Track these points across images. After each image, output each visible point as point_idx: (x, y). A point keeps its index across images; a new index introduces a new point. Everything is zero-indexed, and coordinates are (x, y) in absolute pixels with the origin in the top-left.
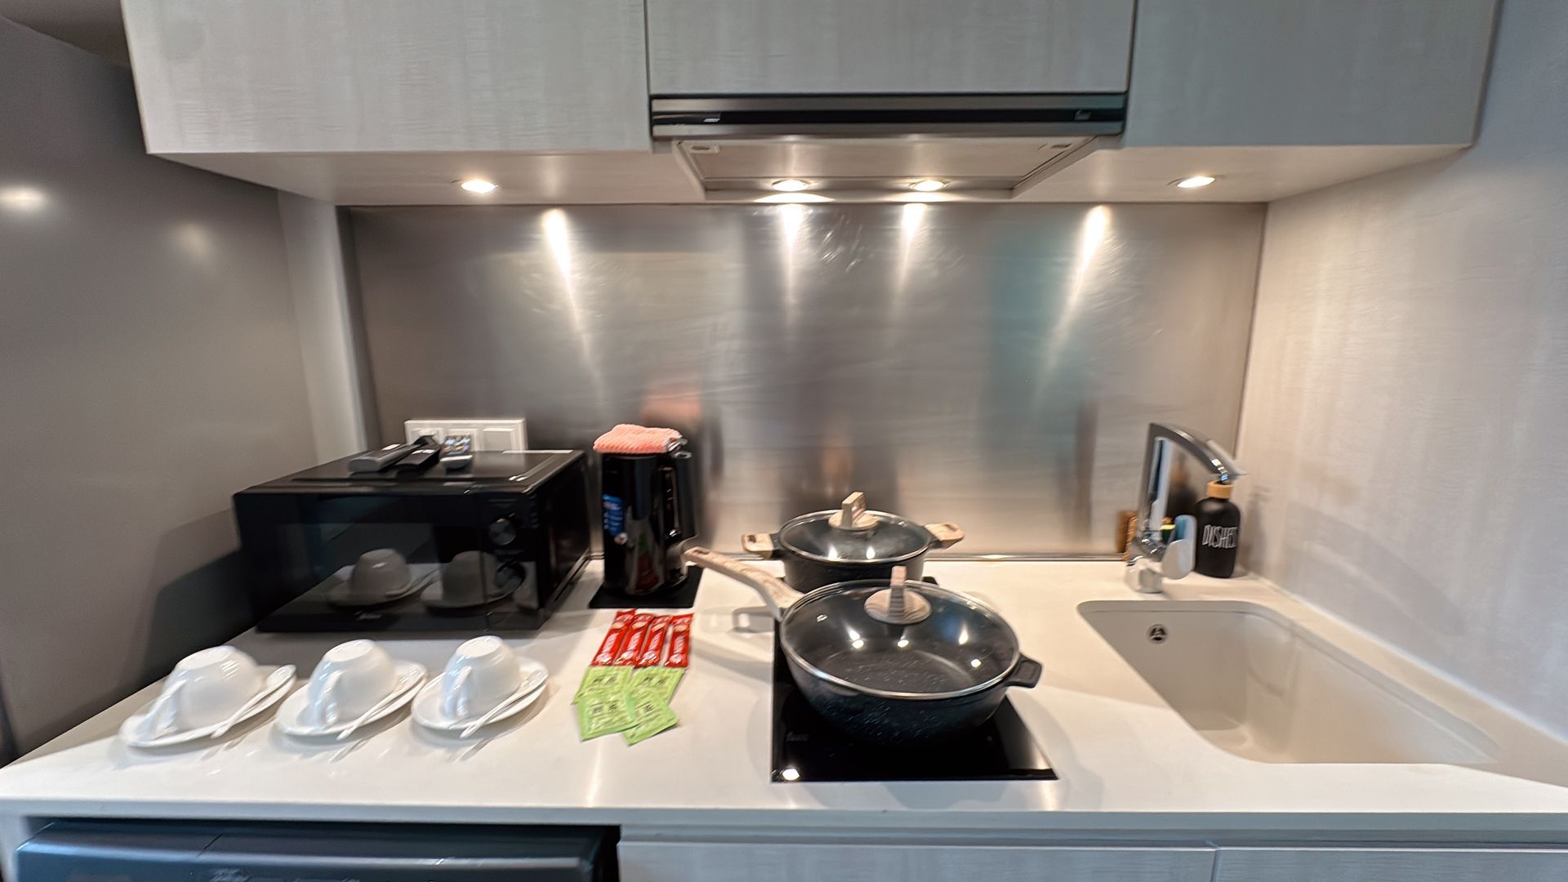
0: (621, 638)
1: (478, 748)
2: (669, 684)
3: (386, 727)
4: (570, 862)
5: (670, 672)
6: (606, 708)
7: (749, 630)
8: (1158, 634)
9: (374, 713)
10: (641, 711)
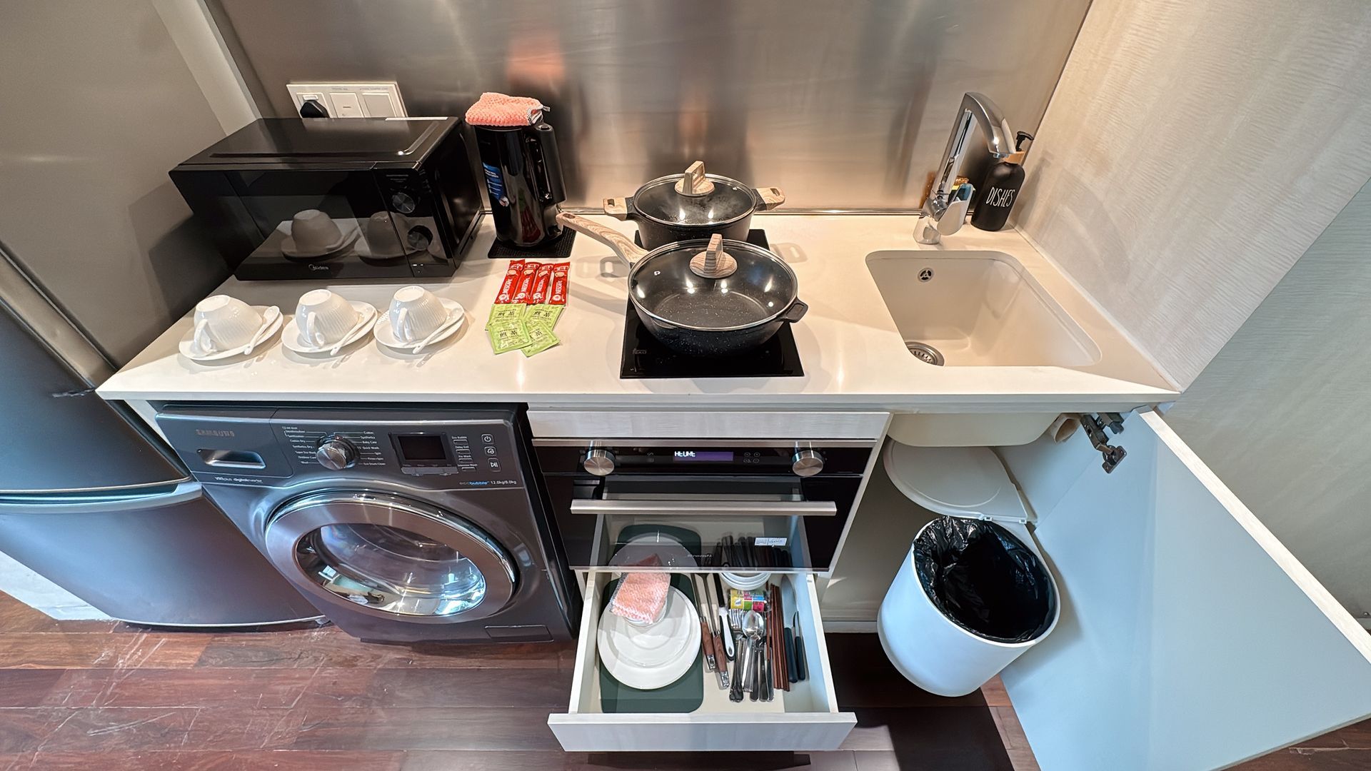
0: (514, 283)
1: (426, 359)
2: (553, 317)
3: (360, 347)
4: (501, 421)
5: (553, 308)
6: (509, 334)
7: (612, 276)
8: (926, 275)
9: (349, 338)
10: (534, 335)
